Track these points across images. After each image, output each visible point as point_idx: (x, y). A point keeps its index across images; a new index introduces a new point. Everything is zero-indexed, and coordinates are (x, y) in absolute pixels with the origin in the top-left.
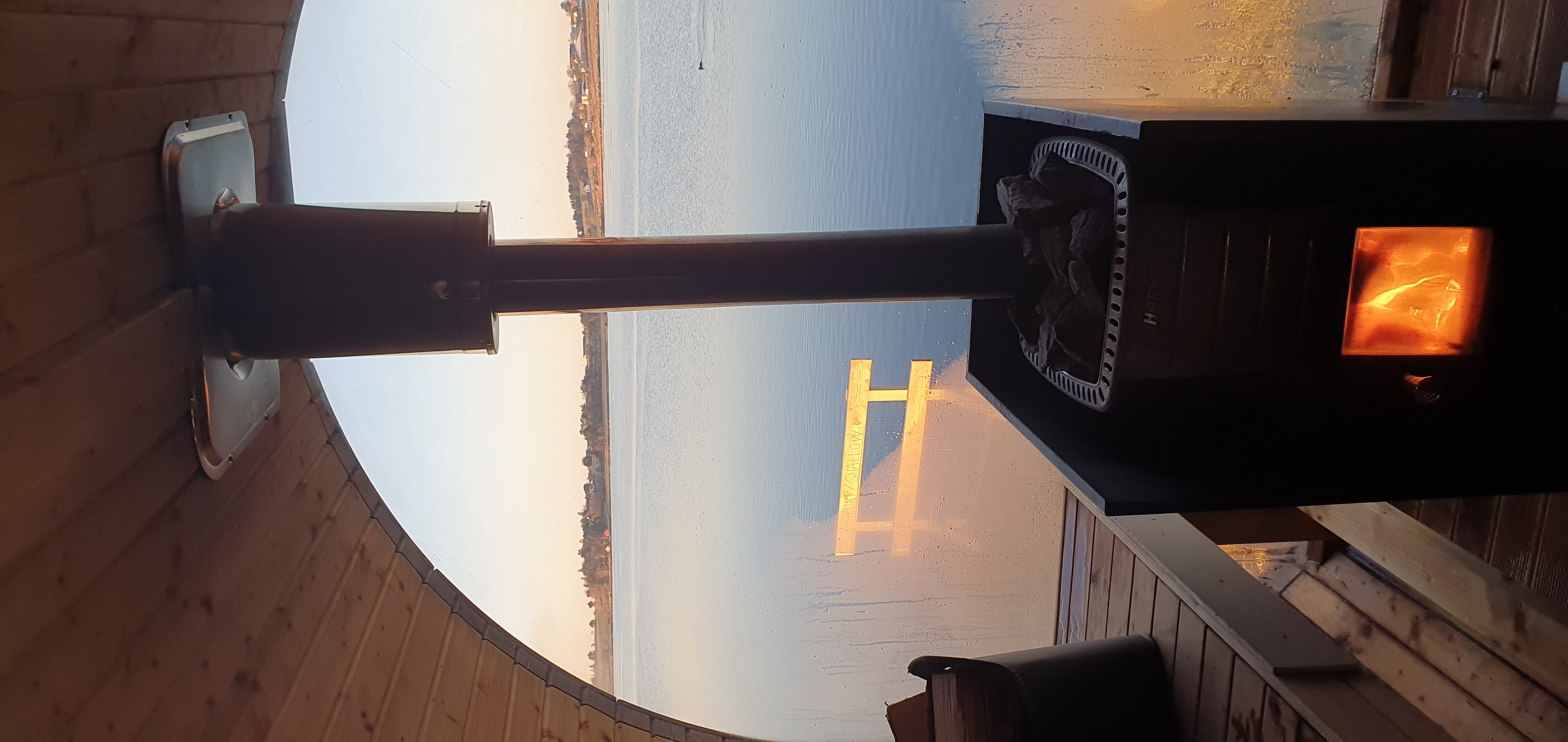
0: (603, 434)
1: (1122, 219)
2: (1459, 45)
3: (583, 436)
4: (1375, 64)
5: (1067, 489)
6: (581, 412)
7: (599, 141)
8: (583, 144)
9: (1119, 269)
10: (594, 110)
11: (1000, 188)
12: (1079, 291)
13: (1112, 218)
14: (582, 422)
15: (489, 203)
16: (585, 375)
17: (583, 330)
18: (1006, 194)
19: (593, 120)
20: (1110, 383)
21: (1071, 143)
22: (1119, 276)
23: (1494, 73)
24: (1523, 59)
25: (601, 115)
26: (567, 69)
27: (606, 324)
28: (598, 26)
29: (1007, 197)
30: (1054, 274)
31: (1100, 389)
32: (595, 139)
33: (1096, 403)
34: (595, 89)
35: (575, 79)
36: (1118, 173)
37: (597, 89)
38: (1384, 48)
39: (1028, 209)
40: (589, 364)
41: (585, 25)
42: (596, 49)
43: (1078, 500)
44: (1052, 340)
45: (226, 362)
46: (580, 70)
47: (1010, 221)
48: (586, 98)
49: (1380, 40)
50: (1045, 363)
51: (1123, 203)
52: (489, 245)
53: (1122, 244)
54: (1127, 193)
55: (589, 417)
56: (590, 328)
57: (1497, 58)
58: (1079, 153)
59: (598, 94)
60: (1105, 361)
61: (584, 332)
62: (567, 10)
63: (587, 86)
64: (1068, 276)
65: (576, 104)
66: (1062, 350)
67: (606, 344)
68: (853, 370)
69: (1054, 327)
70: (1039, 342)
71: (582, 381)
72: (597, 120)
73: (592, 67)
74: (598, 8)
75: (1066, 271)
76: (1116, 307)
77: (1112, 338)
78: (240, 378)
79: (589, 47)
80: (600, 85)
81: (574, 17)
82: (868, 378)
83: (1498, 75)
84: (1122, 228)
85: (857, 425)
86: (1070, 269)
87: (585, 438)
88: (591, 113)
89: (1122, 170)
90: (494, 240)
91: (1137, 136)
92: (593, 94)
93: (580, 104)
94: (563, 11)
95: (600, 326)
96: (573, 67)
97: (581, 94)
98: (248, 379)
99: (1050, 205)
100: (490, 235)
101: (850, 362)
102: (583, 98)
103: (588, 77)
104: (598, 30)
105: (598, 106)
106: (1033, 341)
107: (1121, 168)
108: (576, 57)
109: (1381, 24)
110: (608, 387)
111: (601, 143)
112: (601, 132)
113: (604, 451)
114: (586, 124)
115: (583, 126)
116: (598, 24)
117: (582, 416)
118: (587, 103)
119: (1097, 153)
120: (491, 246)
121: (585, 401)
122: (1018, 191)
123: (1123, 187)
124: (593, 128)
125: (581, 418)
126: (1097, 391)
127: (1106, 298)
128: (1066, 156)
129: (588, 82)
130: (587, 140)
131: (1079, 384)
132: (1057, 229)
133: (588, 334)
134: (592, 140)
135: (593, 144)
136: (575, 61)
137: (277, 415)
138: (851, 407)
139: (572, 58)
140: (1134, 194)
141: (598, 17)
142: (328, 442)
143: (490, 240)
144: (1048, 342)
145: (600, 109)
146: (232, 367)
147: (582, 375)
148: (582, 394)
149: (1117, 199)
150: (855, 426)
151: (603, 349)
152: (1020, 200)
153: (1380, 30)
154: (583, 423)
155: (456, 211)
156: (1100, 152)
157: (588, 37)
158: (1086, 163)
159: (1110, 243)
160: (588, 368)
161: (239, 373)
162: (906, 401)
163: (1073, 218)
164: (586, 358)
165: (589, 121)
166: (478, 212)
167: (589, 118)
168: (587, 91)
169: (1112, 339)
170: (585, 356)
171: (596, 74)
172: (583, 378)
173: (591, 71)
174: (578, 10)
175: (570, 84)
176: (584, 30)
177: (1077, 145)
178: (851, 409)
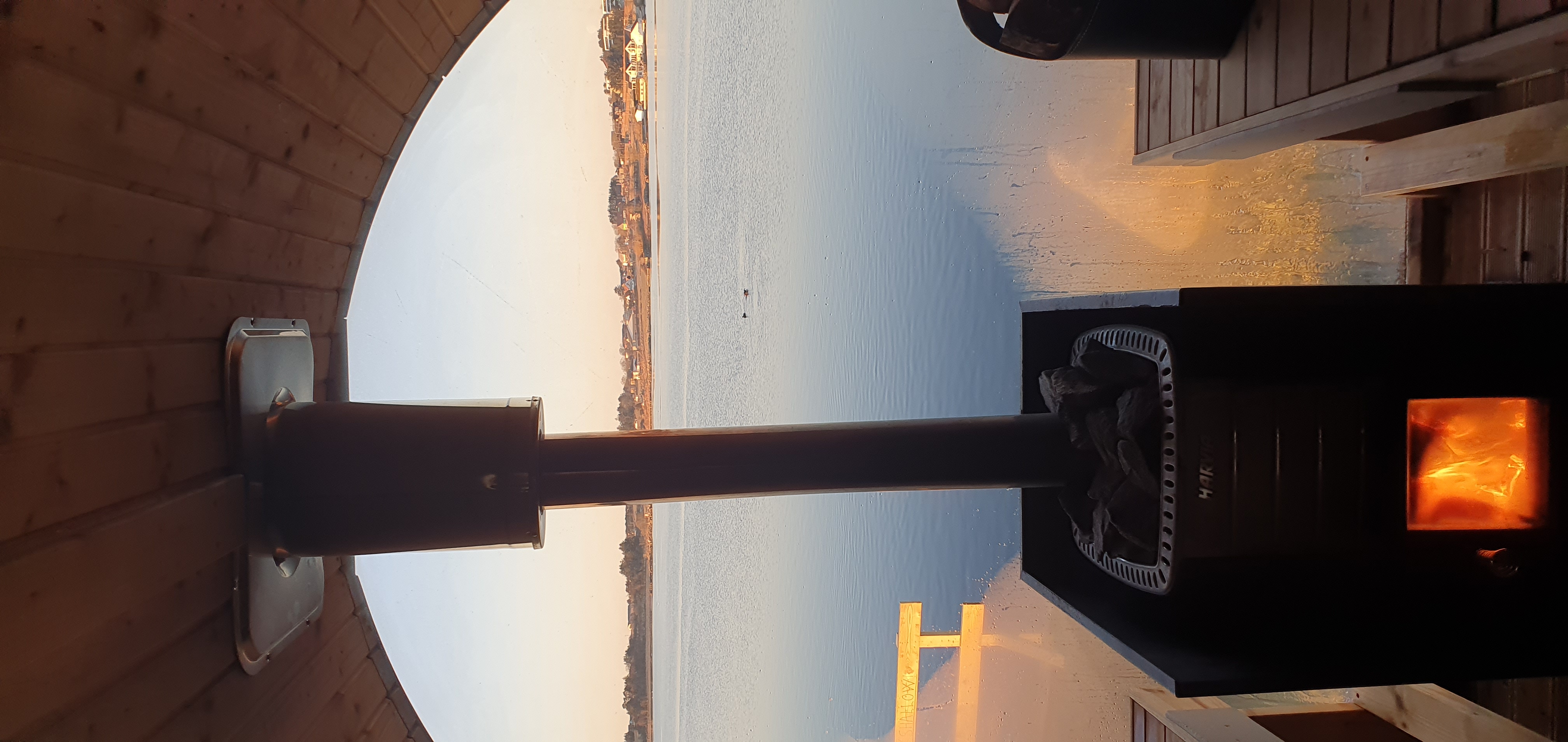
0: (646, 708)
1: (1168, 395)
2: (1485, 241)
3: (626, 711)
4: (1405, 264)
5: (1133, 701)
6: (625, 684)
7: (649, 413)
8: (634, 417)
9: (1170, 445)
10: (644, 384)
11: (1042, 381)
12: (1131, 471)
13: (1158, 395)
14: (624, 695)
15: (540, 399)
16: (629, 645)
17: (628, 598)
18: (1049, 386)
19: (643, 394)
20: (1170, 563)
21: (1110, 331)
22: (1170, 452)
23: (1526, 263)
24: (1553, 248)
25: (651, 389)
26: (620, 348)
27: (651, 592)
28: (649, 307)
29: (1050, 389)
30: (1104, 458)
31: (1160, 572)
32: (645, 411)
33: (1157, 587)
34: (646, 365)
35: (627, 357)
36: (1160, 351)
37: (648, 365)
38: (1412, 249)
39: (1072, 394)
40: (633, 633)
41: (637, 307)
42: (647, 328)
43: (1145, 711)
44: (1107, 524)
45: (273, 559)
46: (632, 348)
47: (1054, 409)
48: (637, 373)
49: (1407, 242)
50: (1101, 549)
51: (1168, 379)
52: (538, 439)
53: (1170, 420)
54: (1171, 369)
55: (632, 690)
56: (635, 597)
57: (1526, 249)
58: (1119, 339)
59: (648, 370)
60: (1163, 540)
61: (629, 601)
62: (620, 294)
63: (638, 363)
64: (1118, 458)
65: (627, 380)
66: (1118, 532)
67: (651, 612)
68: (903, 615)
69: (1108, 510)
70: (1093, 529)
71: (626, 651)
72: (647, 393)
73: (644, 345)
74: (650, 291)
75: (1115, 452)
76: (1169, 484)
77: (1169, 515)
78: (286, 575)
79: (640, 327)
80: (651, 361)
81: (627, 301)
82: (919, 623)
83: (1530, 266)
84: (1169, 403)
85: (909, 673)
86: (1119, 449)
87: (627, 712)
88: (641, 387)
89: (1163, 347)
90: (544, 435)
91: (1176, 303)
92: (644, 369)
93: (632, 379)
94: (617, 294)
95: (645, 594)
96: (626, 346)
97: (632, 370)
98: (295, 575)
99: (1094, 389)
100: (540, 430)
101: (899, 605)
102: (634, 374)
103: (639, 354)
104: (649, 311)
105: (648, 381)
106: (1087, 529)
107: (1163, 345)
108: (628, 337)
109: (1406, 227)
110: (651, 657)
111: (651, 414)
112: (651, 405)
113: (647, 726)
114: (637, 398)
115: (633, 399)
116: (650, 306)
117: (625, 689)
118: (638, 378)
119: (1138, 336)
120: (541, 440)
121: (628, 673)
122: (1061, 379)
123: (1167, 363)
124: (644, 401)
125: (624, 691)
126: (1157, 574)
127: (1158, 476)
128: (1106, 343)
129: (639, 359)
130: (637, 413)
131: (1138, 569)
132: (1102, 412)
133: (633, 602)
134: (642, 412)
135: (643, 417)
136: (627, 340)
137: (319, 623)
138: (902, 654)
139: (624, 338)
140: (1179, 369)
141: (650, 299)
142: (368, 657)
143: (540, 434)
144: (1103, 526)
145: (651, 383)
146: (278, 564)
147: (626, 645)
148: (626, 665)
149: (1161, 375)
150: (907, 675)
151: (648, 617)
152: (1063, 386)
153: (1406, 233)
154: (626, 696)
155: (508, 406)
156: (1140, 335)
157: (640, 317)
158: (1127, 347)
159: (1158, 419)
160: (632, 637)
161: (285, 571)
162: (959, 647)
163: (1119, 399)
164: (630, 628)
165: (640, 394)
166: (530, 406)
167: (640, 392)
168: (638, 367)
169: (1168, 517)
170: (630, 625)
171: (647, 351)
172: (627, 648)
173: (642, 349)
174: (630, 294)
175: (622, 361)
176: (636, 312)
177: (1117, 332)
178: (903, 656)
